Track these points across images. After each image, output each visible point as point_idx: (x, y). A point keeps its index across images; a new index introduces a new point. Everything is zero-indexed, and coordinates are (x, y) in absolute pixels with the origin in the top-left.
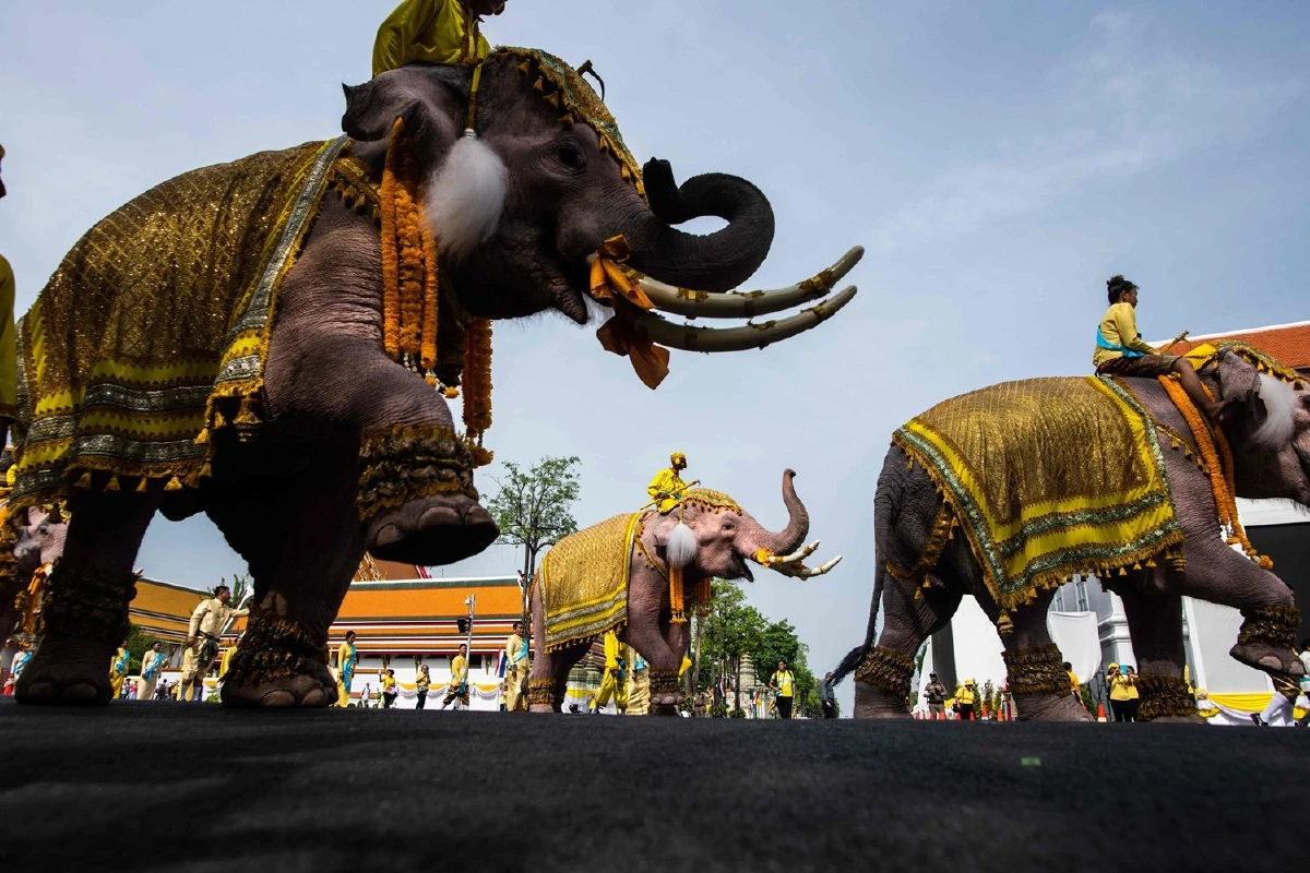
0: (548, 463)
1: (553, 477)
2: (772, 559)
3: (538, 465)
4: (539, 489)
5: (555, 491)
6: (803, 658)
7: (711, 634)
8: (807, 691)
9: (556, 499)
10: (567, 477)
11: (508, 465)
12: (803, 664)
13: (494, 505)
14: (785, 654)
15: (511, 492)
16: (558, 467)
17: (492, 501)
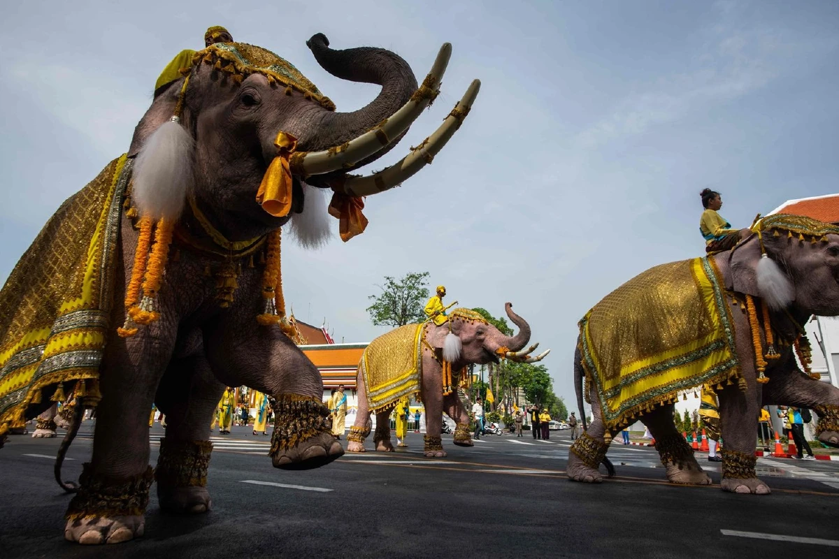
0: (411, 276)
1: (414, 285)
2: (509, 353)
3: (405, 277)
4: (406, 292)
5: (416, 293)
6: (551, 386)
7: (502, 375)
8: (552, 405)
9: (417, 298)
10: (422, 284)
11: (388, 278)
12: (551, 389)
13: (380, 302)
14: (542, 384)
15: (390, 294)
16: (417, 278)
17: (379, 299)
